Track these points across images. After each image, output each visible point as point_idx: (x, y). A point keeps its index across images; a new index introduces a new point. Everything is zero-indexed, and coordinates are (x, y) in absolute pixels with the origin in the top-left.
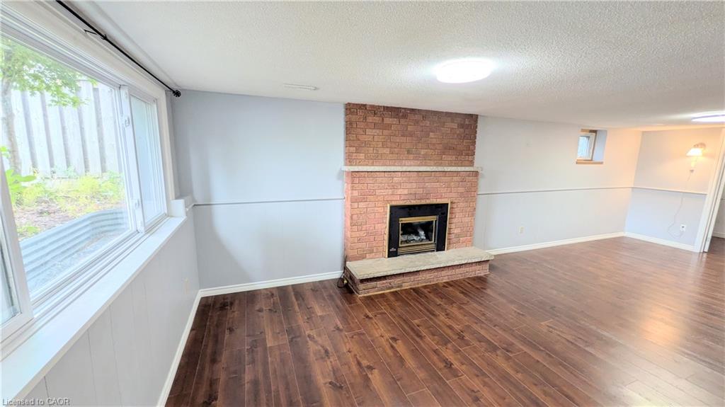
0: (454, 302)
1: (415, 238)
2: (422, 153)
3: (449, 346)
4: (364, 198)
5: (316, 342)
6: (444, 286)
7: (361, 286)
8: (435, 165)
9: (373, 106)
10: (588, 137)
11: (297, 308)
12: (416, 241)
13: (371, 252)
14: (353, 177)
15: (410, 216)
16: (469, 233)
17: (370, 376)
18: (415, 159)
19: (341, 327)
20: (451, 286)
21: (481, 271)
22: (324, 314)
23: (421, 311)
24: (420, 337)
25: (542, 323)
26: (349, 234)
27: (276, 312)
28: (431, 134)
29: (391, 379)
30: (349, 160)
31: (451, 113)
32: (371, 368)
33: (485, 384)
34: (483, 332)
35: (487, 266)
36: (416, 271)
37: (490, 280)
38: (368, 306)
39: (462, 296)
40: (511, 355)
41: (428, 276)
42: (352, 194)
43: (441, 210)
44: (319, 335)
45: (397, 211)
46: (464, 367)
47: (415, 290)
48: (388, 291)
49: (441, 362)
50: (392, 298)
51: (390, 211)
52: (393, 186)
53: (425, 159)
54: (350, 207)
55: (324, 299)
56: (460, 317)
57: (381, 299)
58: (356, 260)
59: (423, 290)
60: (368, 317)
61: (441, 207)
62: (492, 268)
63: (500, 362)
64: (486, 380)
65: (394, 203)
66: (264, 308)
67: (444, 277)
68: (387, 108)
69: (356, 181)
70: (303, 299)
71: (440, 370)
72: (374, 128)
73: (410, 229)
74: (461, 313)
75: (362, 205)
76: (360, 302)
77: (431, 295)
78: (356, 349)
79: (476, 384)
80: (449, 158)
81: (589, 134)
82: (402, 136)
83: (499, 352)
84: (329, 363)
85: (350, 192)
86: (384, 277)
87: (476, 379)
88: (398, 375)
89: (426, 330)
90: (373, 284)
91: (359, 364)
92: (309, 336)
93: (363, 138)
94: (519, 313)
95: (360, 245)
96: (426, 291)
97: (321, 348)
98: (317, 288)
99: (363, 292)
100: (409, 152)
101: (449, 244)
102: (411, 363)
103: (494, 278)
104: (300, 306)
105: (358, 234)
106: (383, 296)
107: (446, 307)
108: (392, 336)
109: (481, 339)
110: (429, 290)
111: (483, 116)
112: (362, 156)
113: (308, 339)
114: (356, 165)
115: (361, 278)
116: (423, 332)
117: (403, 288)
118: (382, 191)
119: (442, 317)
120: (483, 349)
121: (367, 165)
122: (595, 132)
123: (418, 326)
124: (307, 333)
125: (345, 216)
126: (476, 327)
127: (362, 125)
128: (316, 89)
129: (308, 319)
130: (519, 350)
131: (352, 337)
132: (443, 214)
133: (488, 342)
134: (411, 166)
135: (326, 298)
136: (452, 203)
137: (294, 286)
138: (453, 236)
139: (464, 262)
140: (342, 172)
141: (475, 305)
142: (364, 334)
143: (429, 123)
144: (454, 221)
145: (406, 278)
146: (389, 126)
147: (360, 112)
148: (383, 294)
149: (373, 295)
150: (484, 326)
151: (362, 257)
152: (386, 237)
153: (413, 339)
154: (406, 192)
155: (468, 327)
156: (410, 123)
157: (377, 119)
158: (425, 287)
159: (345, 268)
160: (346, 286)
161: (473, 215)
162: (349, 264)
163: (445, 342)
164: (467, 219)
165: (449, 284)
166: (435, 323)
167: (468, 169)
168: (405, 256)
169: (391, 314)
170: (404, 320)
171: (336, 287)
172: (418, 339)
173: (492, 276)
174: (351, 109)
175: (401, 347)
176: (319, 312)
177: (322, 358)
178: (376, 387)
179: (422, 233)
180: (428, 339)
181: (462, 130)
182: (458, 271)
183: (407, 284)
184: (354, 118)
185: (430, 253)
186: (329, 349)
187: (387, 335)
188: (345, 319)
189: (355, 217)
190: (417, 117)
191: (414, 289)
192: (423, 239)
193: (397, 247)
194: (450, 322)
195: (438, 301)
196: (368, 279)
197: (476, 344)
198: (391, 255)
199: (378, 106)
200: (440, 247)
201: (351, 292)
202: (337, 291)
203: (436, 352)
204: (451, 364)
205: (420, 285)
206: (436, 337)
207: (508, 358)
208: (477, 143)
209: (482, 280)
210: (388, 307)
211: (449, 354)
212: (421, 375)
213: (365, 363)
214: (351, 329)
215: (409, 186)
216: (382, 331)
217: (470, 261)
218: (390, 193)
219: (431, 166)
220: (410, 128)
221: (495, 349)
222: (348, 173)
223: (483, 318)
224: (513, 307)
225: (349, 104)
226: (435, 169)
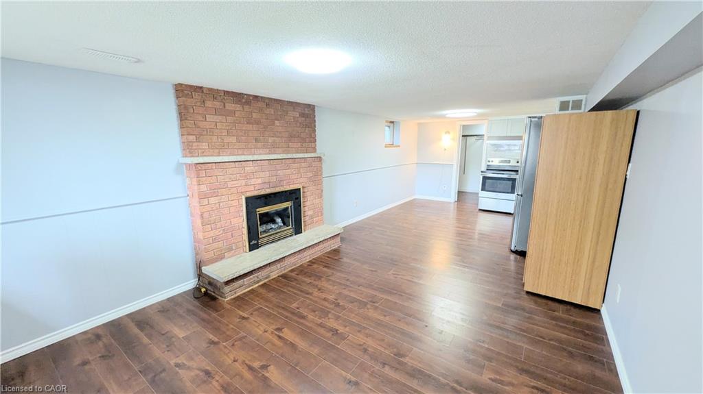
0: (322, 277)
1: (273, 226)
2: (270, 141)
3: (330, 316)
4: (214, 193)
5: (189, 368)
6: (308, 265)
7: (227, 289)
8: (283, 153)
9: (210, 90)
10: (389, 127)
11: (146, 340)
12: (275, 229)
13: (230, 249)
14: (198, 170)
15: (266, 204)
16: (319, 212)
17: (267, 375)
18: (264, 147)
19: (216, 339)
20: (314, 263)
21: (334, 245)
22: (189, 332)
23: (295, 293)
24: (304, 317)
25: (389, 273)
26: (200, 236)
27: (114, 355)
28: (276, 122)
29: (290, 368)
30: (188, 149)
31: (291, 102)
32: (264, 367)
33: (368, 336)
34: (352, 295)
35: (338, 239)
36: (282, 258)
37: (342, 250)
38: (239, 307)
39: (325, 269)
40: (377, 305)
41: (292, 260)
42: (199, 189)
43: (294, 195)
44: (191, 358)
45: (253, 202)
46: (347, 329)
47: (284, 276)
48: (257, 285)
49: (327, 332)
50: (262, 291)
51: (246, 203)
52: (246, 176)
53: (273, 148)
54: (198, 205)
55: (181, 316)
56: (330, 287)
57: (252, 296)
58: (213, 263)
59: (291, 274)
60: (244, 318)
61: (294, 193)
62: (342, 240)
63: (372, 313)
64: (367, 331)
65: (249, 194)
66: (90, 359)
67: (306, 258)
68: (226, 93)
69: (203, 173)
70: (152, 327)
71: (329, 339)
72: (216, 114)
73: (268, 219)
74: (331, 285)
75: (212, 200)
76: (229, 307)
77: (300, 277)
78: (242, 355)
79: (360, 338)
80: (295, 145)
81: (389, 124)
82: (248, 123)
83: (369, 306)
84: (215, 383)
85: (196, 187)
86: (251, 273)
87: (359, 334)
88: (295, 360)
89: (306, 310)
90: (240, 282)
91: (250, 368)
92: (177, 365)
93: (202, 124)
94: (372, 271)
95: (216, 245)
96: (293, 274)
97: (198, 372)
98: (168, 308)
99: (229, 295)
100: (256, 140)
101: (305, 226)
102: (302, 344)
103: (345, 248)
104: (149, 336)
105: (212, 234)
106: (252, 291)
107: (316, 283)
108: (277, 327)
109: (353, 301)
110: (295, 273)
111: (320, 107)
112: (205, 146)
113: (177, 369)
114: (198, 156)
115: (226, 279)
116: (303, 311)
117: (271, 278)
118: (235, 182)
119: (316, 293)
120: (356, 308)
121: (212, 155)
122: (393, 122)
123: (298, 308)
124: (172, 362)
125: (192, 215)
126: (346, 292)
127: (201, 110)
128: (139, 61)
129: (168, 346)
130: (382, 299)
131: (233, 345)
132: (297, 199)
133: (357, 301)
134: (260, 154)
135: (184, 314)
136: (303, 187)
137: (129, 316)
138: (307, 218)
139: (321, 240)
140: (180, 165)
141: (339, 274)
142: (246, 336)
143: (272, 110)
144: (307, 204)
145: (273, 267)
146: (233, 113)
147: (196, 95)
148: (252, 289)
149: (241, 295)
150: (352, 289)
151: (221, 257)
152: (245, 231)
153: (297, 322)
154: (260, 181)
155: (340, 293)
156: (255, 110)
157: (218, 104)
158: (292, 271)
159: (200, 275)
160: (206, 293)
161: (321, 197)
162: (205, 270)
163: (325, 313)
164: (318, 201)
165: (312, 262)
166: (311, 300)
167: (313, 155)
168: (267, 246)
169: (267, 306)
170: (283, 308)
171: (192, 299)
172: (302, 321)
173: (344, 246)
174: (182, 91)
175: (287, 334)
176: (179, 332)
177: (204, 382)
178: (277, 383)
179: (279, 220)
180: (310, 317)
181: (304, 119)
182: (317, 249)
183: (275, 273)
184: (189, 101)
185: (289, 238)
186: (208, 368)
187: (271, 329)
188: (216, 330)
189: (206, 215)
190: (260, 104)
191: (281, 276)
192: (281, 226)
193: (258, 238)
194: (323, 296)
195: (308, 280)
196: (234, 279)
197: (350, 305)
198: (252, 248)
199: (217, 90)
200: (298, 230)
201: (214, 299)
202: (195, 302)
203: (321, 325)
204: (337, 330)
205: (286, 271)
206: (317, 312)
207: (376, 308)
208: (317, 131)
209: (336, 251)
210: (261, 300)
211: (332, 323)
212: (315, 351)
213: (256, 365)
214: (228, 338)
215: (262, 175)
216: (264, 326)
217: (326, 238)
218: (244, 184)
219: (280, 154)
220: (254, 115)
221: (365, 304)
222: (189, 165)
223: (348, 283)
224: (365, 267)
225: (181, 85)
226: (285, 156)
